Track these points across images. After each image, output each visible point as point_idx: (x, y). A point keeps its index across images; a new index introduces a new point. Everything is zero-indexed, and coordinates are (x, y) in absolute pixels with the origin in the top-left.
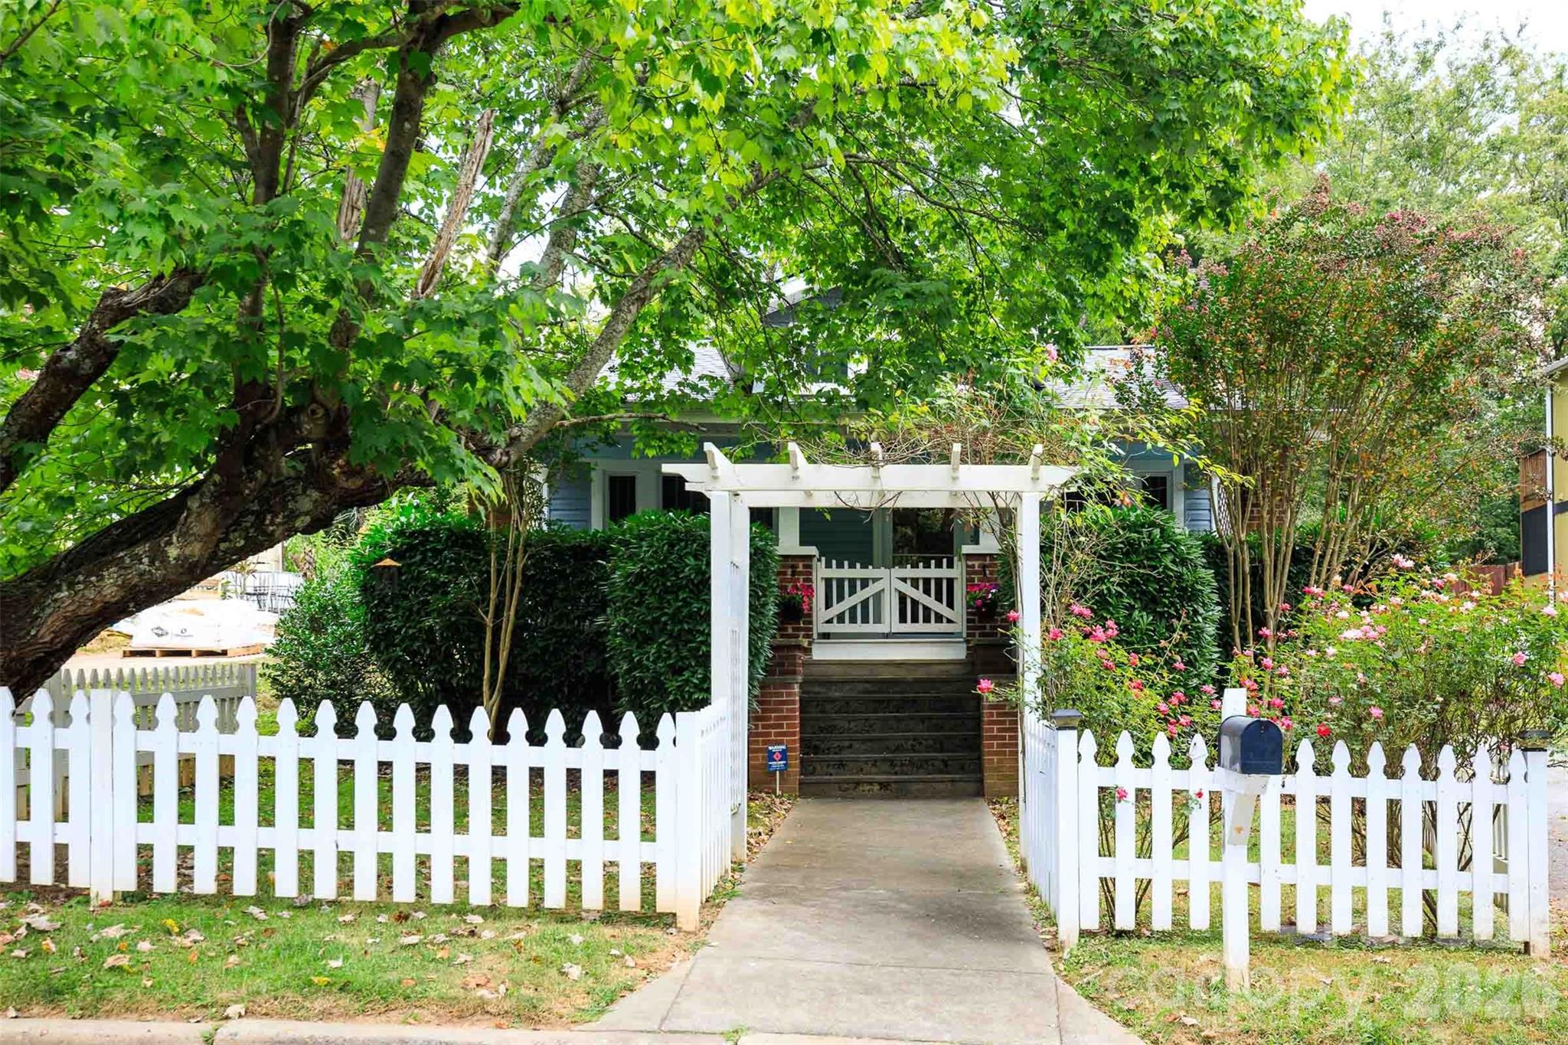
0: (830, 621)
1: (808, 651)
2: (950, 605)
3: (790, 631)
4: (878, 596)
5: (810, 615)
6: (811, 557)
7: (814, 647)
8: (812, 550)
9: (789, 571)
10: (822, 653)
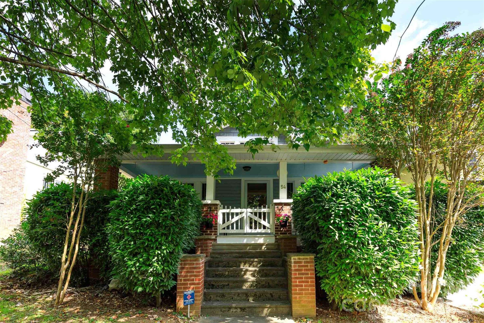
0: (224, 229)
1: (215, 240)
2: (269, 222)
3: (209, 232)
4: (242, 219)
5: (216, 227)
6: (217, 205)
7: (218, 238)
8: (218, 202)
9: (209, 210)
10: (221, 241)
